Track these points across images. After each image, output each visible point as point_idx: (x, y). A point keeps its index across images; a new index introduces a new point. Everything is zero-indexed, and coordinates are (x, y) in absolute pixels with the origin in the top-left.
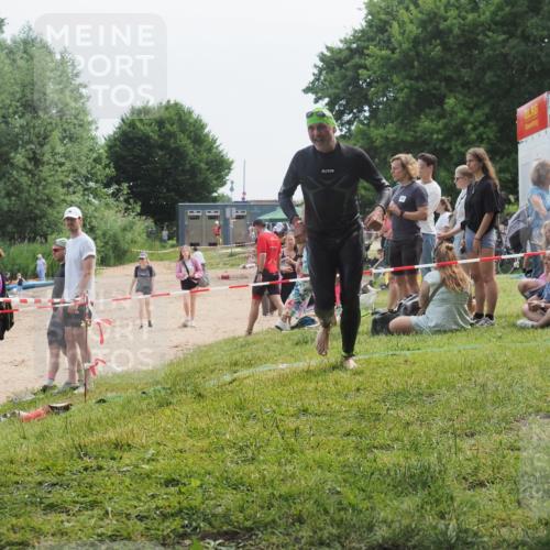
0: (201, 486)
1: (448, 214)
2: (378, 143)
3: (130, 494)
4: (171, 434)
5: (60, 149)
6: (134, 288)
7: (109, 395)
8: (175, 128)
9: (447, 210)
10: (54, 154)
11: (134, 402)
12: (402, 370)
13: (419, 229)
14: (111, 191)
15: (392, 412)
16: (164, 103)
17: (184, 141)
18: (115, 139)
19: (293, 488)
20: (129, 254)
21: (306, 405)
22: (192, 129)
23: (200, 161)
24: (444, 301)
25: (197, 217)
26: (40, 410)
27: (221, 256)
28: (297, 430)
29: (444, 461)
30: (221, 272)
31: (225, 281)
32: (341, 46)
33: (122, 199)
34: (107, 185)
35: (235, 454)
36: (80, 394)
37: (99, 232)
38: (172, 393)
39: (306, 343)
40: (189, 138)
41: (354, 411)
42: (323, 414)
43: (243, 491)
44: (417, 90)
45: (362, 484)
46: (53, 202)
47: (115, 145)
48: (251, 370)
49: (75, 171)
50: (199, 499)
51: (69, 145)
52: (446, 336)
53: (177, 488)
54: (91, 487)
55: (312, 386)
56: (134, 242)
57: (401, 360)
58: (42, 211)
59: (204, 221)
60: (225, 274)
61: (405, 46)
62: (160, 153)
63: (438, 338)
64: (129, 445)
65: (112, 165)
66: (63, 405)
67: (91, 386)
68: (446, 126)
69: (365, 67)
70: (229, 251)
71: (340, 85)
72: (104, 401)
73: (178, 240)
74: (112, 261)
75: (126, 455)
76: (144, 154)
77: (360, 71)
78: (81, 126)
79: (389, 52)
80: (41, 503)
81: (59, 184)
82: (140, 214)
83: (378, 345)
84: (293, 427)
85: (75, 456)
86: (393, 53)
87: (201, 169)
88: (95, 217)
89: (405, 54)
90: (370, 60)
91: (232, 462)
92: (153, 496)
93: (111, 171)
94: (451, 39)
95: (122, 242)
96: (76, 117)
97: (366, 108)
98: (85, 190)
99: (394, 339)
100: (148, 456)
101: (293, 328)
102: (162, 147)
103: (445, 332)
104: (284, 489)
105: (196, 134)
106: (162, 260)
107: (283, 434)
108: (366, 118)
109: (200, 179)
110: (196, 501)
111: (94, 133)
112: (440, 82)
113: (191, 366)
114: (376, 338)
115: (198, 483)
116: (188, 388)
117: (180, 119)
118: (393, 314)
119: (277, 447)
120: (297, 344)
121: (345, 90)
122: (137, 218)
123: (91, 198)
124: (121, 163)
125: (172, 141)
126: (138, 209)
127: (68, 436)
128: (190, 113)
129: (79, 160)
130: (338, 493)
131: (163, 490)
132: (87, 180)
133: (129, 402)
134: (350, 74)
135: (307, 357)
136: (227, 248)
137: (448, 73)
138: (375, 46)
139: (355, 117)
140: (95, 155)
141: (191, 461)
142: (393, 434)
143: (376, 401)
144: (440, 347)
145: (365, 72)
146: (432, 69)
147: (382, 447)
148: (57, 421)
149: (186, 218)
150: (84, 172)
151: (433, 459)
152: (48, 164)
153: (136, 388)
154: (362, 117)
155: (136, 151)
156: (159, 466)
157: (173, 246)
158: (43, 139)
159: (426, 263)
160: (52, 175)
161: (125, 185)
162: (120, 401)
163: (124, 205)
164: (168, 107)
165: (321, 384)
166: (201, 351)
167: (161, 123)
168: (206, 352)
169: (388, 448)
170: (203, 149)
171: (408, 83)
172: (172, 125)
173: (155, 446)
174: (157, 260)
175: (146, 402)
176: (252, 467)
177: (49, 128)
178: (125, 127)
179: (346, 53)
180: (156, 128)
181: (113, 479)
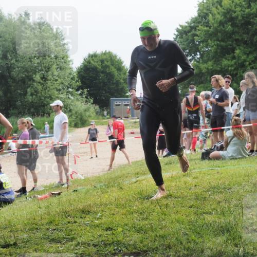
0: (123, 231)
1: (237, 103)
2: (204, 71)
3: (90, 234)
4: (108, 206)
5: (56, 73)
6: (88, 138)
7: (79, 188)
8: (109, 64)
9: (237, 101)
10: (53, 75)
11: (91, 191)
12: (216, 177)
13: (225, 110)
14: (79, 93)
15: (212, 196)
16: (104, 52)
17: (113, 70)
18: (81, 69)
19: (166, 232)
20: (87, 122)
21: (171, 193)
22: (117, 64)
23: (120, 79)
24: (235, 144)
25: (119, 105)
26: (47, 194)
27: (130, 123)
28: (167, 204)
29: (237, 220)
30: (131, 131)
31: (132, 135)
32: (187, 25)
33: (84, 96)
34: (77, 90)
35: (139, 216)
36: (65, 188)
37: (74, 112)
38: (108, 187)
39: (171, 164)
40: (116, 68)
41: (194, 196)
42: (179, 197)
43: (142, 233)
44: (221, 46)
45: (198, 230)
46: (52, 98)
47: (81, 72)
48: (145, 176)
49: (63, 84)
50: (122, 237)
51: (60, 71)
52: (236, 161)
53: (111, 232)
54: (71, 231)
55: (174, 184)
56: (90, 116)
57: (216, 172)
58: (47, 102)
59: (123, 107)
60: (132, 132)
61: (215, 25)
62: (102, 75)
63: (233, 161)
64: (89, 211)
65: (80, 81)
66: (57, 192)
67: (70, 183)
68: (235, 63)
69: (197, 35)
70: (134, 120)
71: (185, 43)
72: (77, 191)
73: (110, 116)
74: (80, 125)
75: (87, 216)
76: (95, 75)
77: (195, 38)
78: (65, 62)
79: (208, 28)
80: (48, 238)
81: (55, 90)
82: (93, 104)
83: (204, 164)
84: (165, 203)
85: (64, 216)
86: (210, 28)
87: (121, 83)
88: (72, 105)
89: (216, 29)
90: (200, 32)
91: (137, 220)
92: (100, 236)
93: (79, 84)
94: (238, 22)
95: (84, 117)
96: (63, 59)
97: (198, 53)
98: (67, 92)
99: (212, 162)
100: (98, 216)
101: (164, 157)
102: (103, 72)
103: (236, 159)
104: (161, 233)
105: (118, 66)
106: (103, 125)
107: (160, 206)
108: (198, 58)
109: (120, 87)
110: (121, 238)
111: (71, 66)
112: (233, 42)
113: (117, 174)
114: (204, 161)
115: (121, 229)
116: (116, 185)
117: (111, 59)
118: (211, 150)
119: (158, 213)
120: (166, 164)
121: (188, 45)
122: (91, 105)
123: (70, 96)
124: (84, 80)
125: (108, 69)
126: (92, 101)
127: (61, 207)
128: (116, 56)
129: (64, 78)
130: (187, 234)
131: (105, 233)
132: (68, 88)
133: (88, 191)
134: (190, 38)
135: (171, 170)
136: (133, 119)
137: (237, 37)
138: (202, 25)
139: (193, 58)
140: (72, 76)
141: (117, 219)
142: (212, 207)
143: (204, 191)
144: (234, 166)
145: (197, 38)
146: (228, 36)
147: (207, 213)
148: (55, 200)
149: (114, 105)
150: (66, 84)
151: (232, 218)
152: (50, 80)
153: (91, 185)
154: (196, 58)
155: (91, 74)
156: (103, 221)
157: (108, 118)
158: (48, 69)
159: (227, 126)
160: (52, 85)
161: (86, 90)
162: (84, 191)
163: (85, 99)
164: (105, 54)
165: (178, 183)
166: (121, 167)
167: (102, 61)
168: (124, 168)
169: (210, 213)
170: (121, 73)
171: (216, 43)
172: (107, 62)
173: (101, 212)
174: (100, 125)
175: (96, 191)
176: (146, 222)
177: (50, 63)
178: (85, 63)
179: (188, 28)
180: (100, 63)
181: (82, 227)
